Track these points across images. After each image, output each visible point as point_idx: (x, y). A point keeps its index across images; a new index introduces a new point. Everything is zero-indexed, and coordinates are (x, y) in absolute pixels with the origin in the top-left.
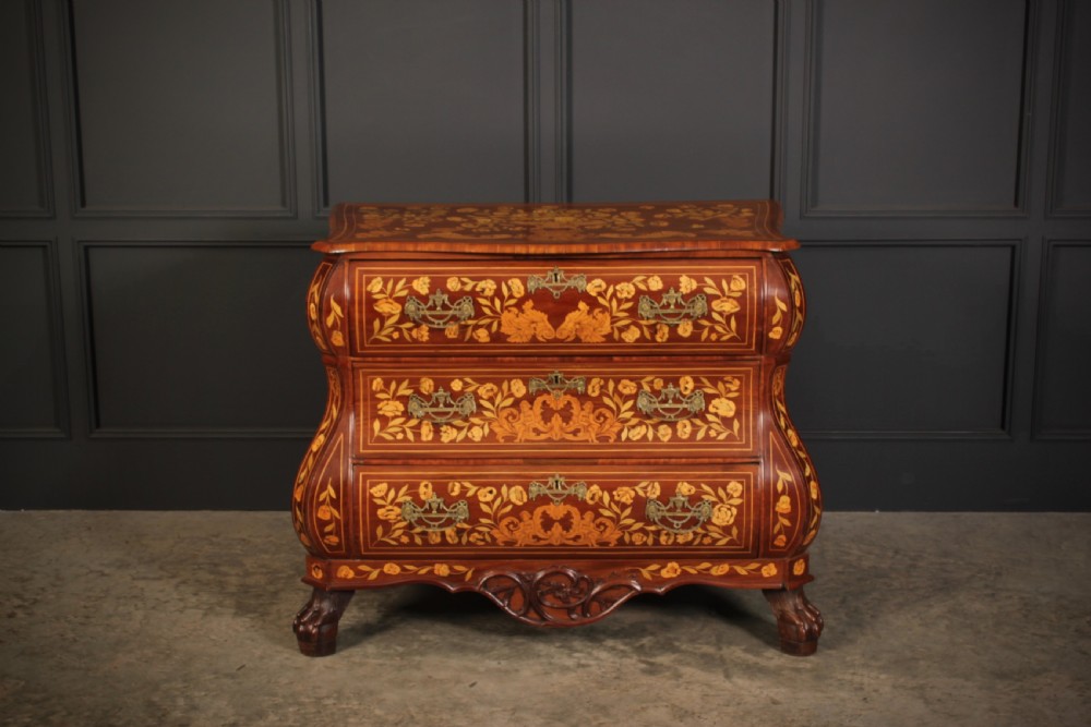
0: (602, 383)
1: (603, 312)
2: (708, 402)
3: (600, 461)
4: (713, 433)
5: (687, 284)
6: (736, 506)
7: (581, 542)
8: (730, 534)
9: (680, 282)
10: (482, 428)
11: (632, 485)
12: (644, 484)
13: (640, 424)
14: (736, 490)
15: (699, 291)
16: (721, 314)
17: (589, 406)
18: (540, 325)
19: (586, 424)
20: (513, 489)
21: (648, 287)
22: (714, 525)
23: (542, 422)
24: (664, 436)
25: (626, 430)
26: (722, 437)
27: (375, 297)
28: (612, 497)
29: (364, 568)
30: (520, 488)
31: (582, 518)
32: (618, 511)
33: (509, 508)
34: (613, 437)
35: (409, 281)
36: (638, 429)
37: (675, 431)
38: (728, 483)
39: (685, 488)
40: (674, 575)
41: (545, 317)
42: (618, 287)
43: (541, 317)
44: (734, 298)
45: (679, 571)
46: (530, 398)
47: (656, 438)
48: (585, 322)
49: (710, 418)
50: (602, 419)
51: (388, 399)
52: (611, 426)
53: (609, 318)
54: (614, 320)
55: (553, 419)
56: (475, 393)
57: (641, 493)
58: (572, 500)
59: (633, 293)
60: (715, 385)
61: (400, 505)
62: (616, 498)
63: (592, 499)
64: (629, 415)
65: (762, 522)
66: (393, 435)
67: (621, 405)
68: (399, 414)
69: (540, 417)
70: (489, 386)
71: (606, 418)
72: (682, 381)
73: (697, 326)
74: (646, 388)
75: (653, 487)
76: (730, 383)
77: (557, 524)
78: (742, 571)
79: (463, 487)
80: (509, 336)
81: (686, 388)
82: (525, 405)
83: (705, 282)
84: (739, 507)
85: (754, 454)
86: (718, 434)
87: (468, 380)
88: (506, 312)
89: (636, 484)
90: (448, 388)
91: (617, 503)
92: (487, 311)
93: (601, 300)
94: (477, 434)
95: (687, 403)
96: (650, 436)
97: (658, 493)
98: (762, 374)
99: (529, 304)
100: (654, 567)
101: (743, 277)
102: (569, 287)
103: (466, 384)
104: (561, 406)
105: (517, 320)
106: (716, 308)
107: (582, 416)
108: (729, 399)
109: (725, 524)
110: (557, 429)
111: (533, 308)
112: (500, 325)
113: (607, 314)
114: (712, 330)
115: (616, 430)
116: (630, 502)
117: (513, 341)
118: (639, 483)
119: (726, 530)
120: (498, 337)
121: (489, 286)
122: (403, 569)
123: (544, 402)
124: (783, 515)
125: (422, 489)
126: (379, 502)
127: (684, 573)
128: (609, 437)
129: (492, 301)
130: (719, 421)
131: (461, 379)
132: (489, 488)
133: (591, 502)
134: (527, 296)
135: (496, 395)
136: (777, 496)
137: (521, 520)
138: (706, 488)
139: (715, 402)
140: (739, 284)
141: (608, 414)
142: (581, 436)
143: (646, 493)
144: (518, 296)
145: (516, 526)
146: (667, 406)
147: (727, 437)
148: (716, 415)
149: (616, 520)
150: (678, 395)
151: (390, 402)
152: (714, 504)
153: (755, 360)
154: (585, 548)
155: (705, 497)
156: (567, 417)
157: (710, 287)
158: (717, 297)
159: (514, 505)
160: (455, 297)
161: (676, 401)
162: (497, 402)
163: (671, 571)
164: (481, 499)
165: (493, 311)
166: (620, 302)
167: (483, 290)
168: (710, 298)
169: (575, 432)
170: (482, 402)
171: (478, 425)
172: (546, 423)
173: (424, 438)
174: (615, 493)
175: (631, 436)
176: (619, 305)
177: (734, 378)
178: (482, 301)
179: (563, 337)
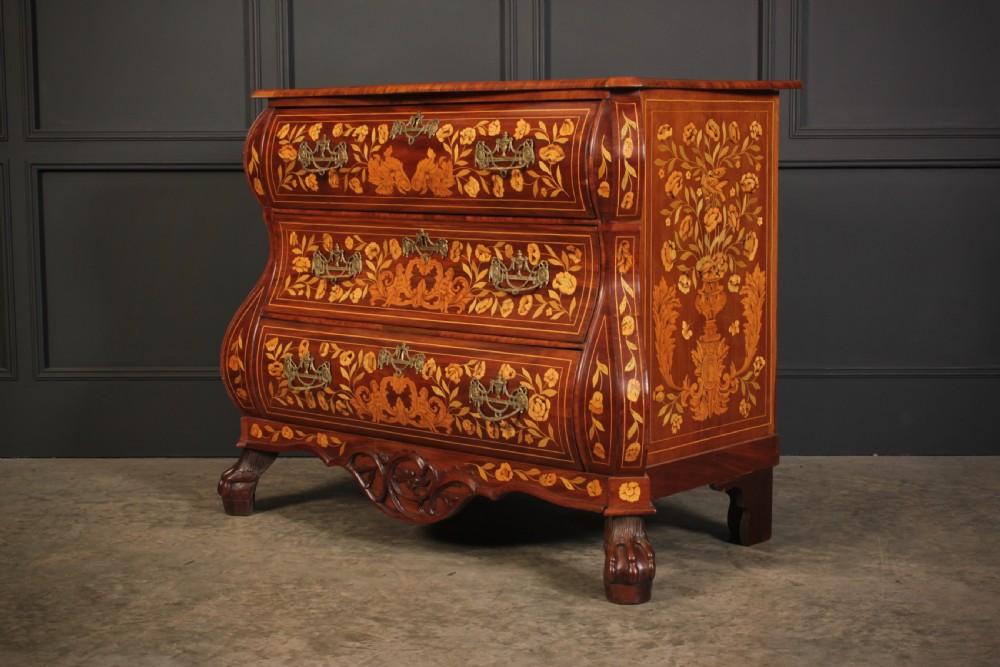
0: (462, 247)
1: (446, 160)
2: (552, 277)
3: (443, 333)
4: (549, 312)
5: (522, 128)
6: (550, 398)
7: (422, 424)
8: (548, 435)
9: (516, 127)
10: (363, 290)
11: (462, 362)
12: (472, 362)
13: (490, 296)
14: (552, 380)
15: (531, 136)
16: (547, 163)
17: (450, 272)
18: (398, 174)
19: (444, 293)
20: (367, 355)
21: (487, 132)
22: (531, 419)
23: (409, 288)
24: (505, 311)
25: (475, 302)
26: (556, 317)
27: (281, 143)
28: (444, 373)
29: (269, 429)
30: (372, 354)
31: (419, 396)
32: (448, 391)
33: (362, 375)
34: (463, 308)
35: (307, 128)
36: (486, 301)
37: (516, 306)
38: (546, 370)
39: (507, 371)
40: (507, 479)
41: (401, 165)
42: (462, 133)
43: (397, 164)
44: (560, 145)
45: (511, 474)
46: (404, 261)
47: (498, 313)
48: (432, 172)
49: (552, 294)
50: (459, 287)
51: (300, 255)
52: (464, 297)
53: (452, 167)
54: (457, 169)
55: (419, 285)
56: (363, 252)
57: (468, 372)
58: (410, 372)
59: (473, 139)
60: (559, 256)
61: (282, 361)
62: (447, 375)
63: (427, 374)
64: (481, 285)
65: (577, 422)
66: (297, 291)
67: (476, 273)
68: (306, 270)
69: (409, 282)
70: (373, 245)
71: (462, 287)
72: (529, 249)
73: (528, 179)
74: (500, 256)
75: (480, 367)
76: (573, 253)
77: (399, 399)
78: (569, 485)
79: (331, 348)
80: (376, 187)
81: (534, 258)
82: (400, 268)
83: (538, 127)
84: (553, 400)
85: (580, 339)
86: (554, 313)
87: (357, 237)
88: (371, 159)
89: (466, 361)
90: (342, 245)
91: (447, 381)
92: (357, 158)
93: (447, 147)
94: (358, 295)
95: (533, 275)
96: (493, 311)
97: (483, 374)
98: (602, 245)
99: (389, 150)
100: (490, 466)
101: (573, 120)
102: (422, 133)
103: (356, 242)
104: (428, 271)
105: (380, 168)
106: (542, 156)
107: (444, 283)
108: (571, 273)
109: (540, 419)
110: (419, 296)
111: (392, 155)
112: (367, 173)
113: (450, 163)
114: (541, 184)
115: (466, 301)
116: (458, 381)
117: (380, 193)
118: (469, 360)
119: (542, 426)
120: (369, 188)
121: (363, 131)
122: (296, 435)
123: (415, 266)
124: (596, 416)
125: (301, 347)
126: (270, 356)
127: (516, 476)
128: (459, 309)
129: (362, 148)
130: (559, 299)
131: (352, 236)
132: (350, 352)
133: (426, 378)
134: (390, 142)
135: (378, 255)
136: (591, 391)
137: (371, 391)
138: (526, 373)
139: (559, 276)
140: (568, 129)
141: (465, 284)
142: (437, 305)
143: (472, 372)
144: (382, 141)
145: (368, 397)
146: (515, 277)
147: (561, 317)
148: (558, 291)
149: (446, 401)
150: (527, 265)
151: (302, 258)
152: (529, 393)
153: (594, 225)
154: (425, 431)
155: (523, 384)
156: (430, 285)
157: (542, 132)
158: (544, 143)
159: (366, 372)
160: (334, 142)
161: (525, 273)
162: (379, 263)
163: (504, 473)
164: (342, 362)
165: (362, 159)
166: (461, 148)
167: (357, 137)
168: (539, 145)
169: (432, 302)
170: (368, 262)
171: (360, 287)
172: (412, 289)
173: (317, 297)
174: (446, 369)
175: (477, 309)
176: (460, 153)
177: (576, 247)
178: (356, 148)
179: (417, 190)
